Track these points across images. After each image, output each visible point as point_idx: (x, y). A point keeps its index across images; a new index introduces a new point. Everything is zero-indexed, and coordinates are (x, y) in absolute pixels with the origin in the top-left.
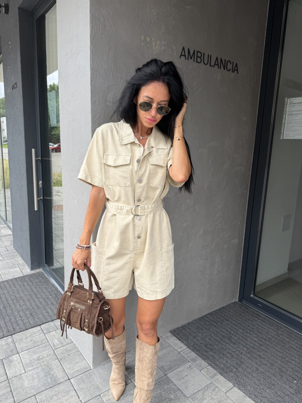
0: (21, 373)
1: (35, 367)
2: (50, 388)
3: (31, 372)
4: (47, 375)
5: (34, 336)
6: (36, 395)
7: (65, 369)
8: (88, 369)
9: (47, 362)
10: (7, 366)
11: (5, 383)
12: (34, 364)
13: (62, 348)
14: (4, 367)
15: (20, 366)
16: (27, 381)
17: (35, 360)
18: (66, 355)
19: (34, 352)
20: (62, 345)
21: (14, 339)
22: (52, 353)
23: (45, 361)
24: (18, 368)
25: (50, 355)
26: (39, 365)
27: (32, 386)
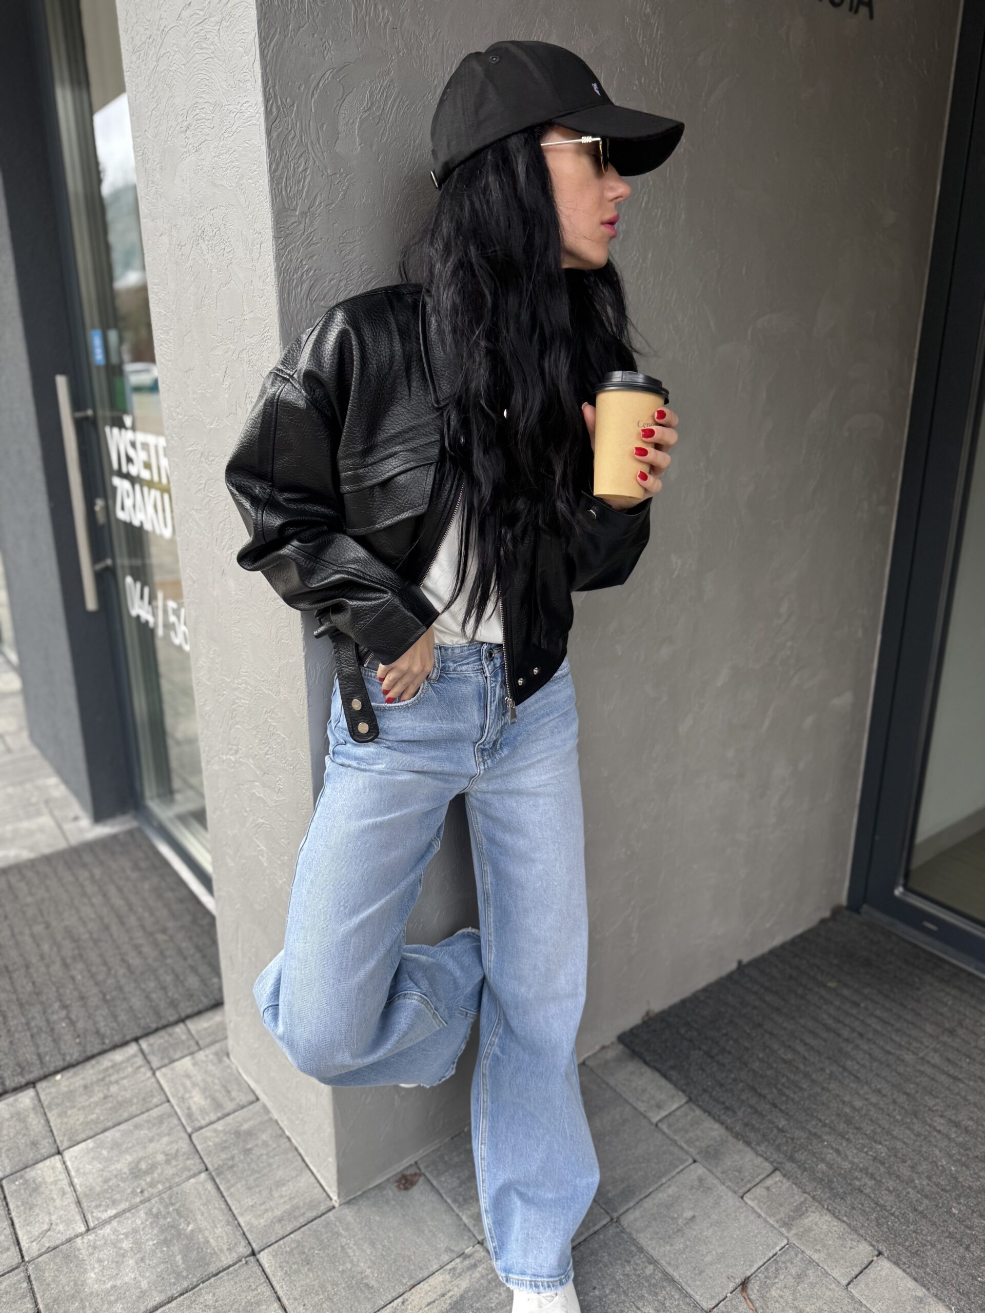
0: (70, 1233)
1: (124, 1205)
2: (182, 1294)
3: (107, 1230)
4: (169, 1237)
5: (113, 1078)
7: (235, 1212)
8: (323, 1208)
9: (167, 1185)
10: (18, 1207)
11: (13, 1278)
12: (117, 1197)
13: (219, 1126)
15: (69, 1204)
16: (94, 1268)
17: (124, 1180)
18: (235, 1152)
19: (116, 1145)
20: (219, 1115)
21: (42, 1097)
22: (184, 1145)
23: (158, 1182)
24: (62, 1212)
25: (176, 1156)
26: (138, 1200)
27: (114, 1287)
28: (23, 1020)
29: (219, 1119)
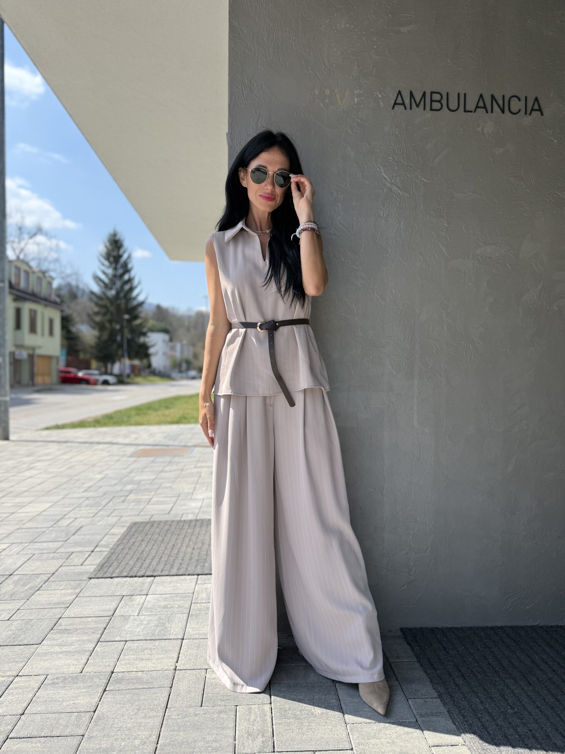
0: (132, 614)
1: (153, 613)
2: (150, 640)
3: (143, 617)
4: (160, 625)
5: (181, 582)
6: (128, 641)
7: (187, 627)
9: (172, 613)
10: (123, 603)
11: (106, 618)
12: (153, 610)
13: (203, 605)
14: (119, 604)
15: (138, 608)
16: (130, 624)
17: (159, 607)
18: (203, 612)
19: (166, 598)
20: (207, 601)
21: (155, 581)
22: (187, 605)
23: (170, 611)
24: (134, 609)
25: (182, 607)
26: (159, 613)
27: (132, 631)
28: (166, 560)
29: (206, 603)
